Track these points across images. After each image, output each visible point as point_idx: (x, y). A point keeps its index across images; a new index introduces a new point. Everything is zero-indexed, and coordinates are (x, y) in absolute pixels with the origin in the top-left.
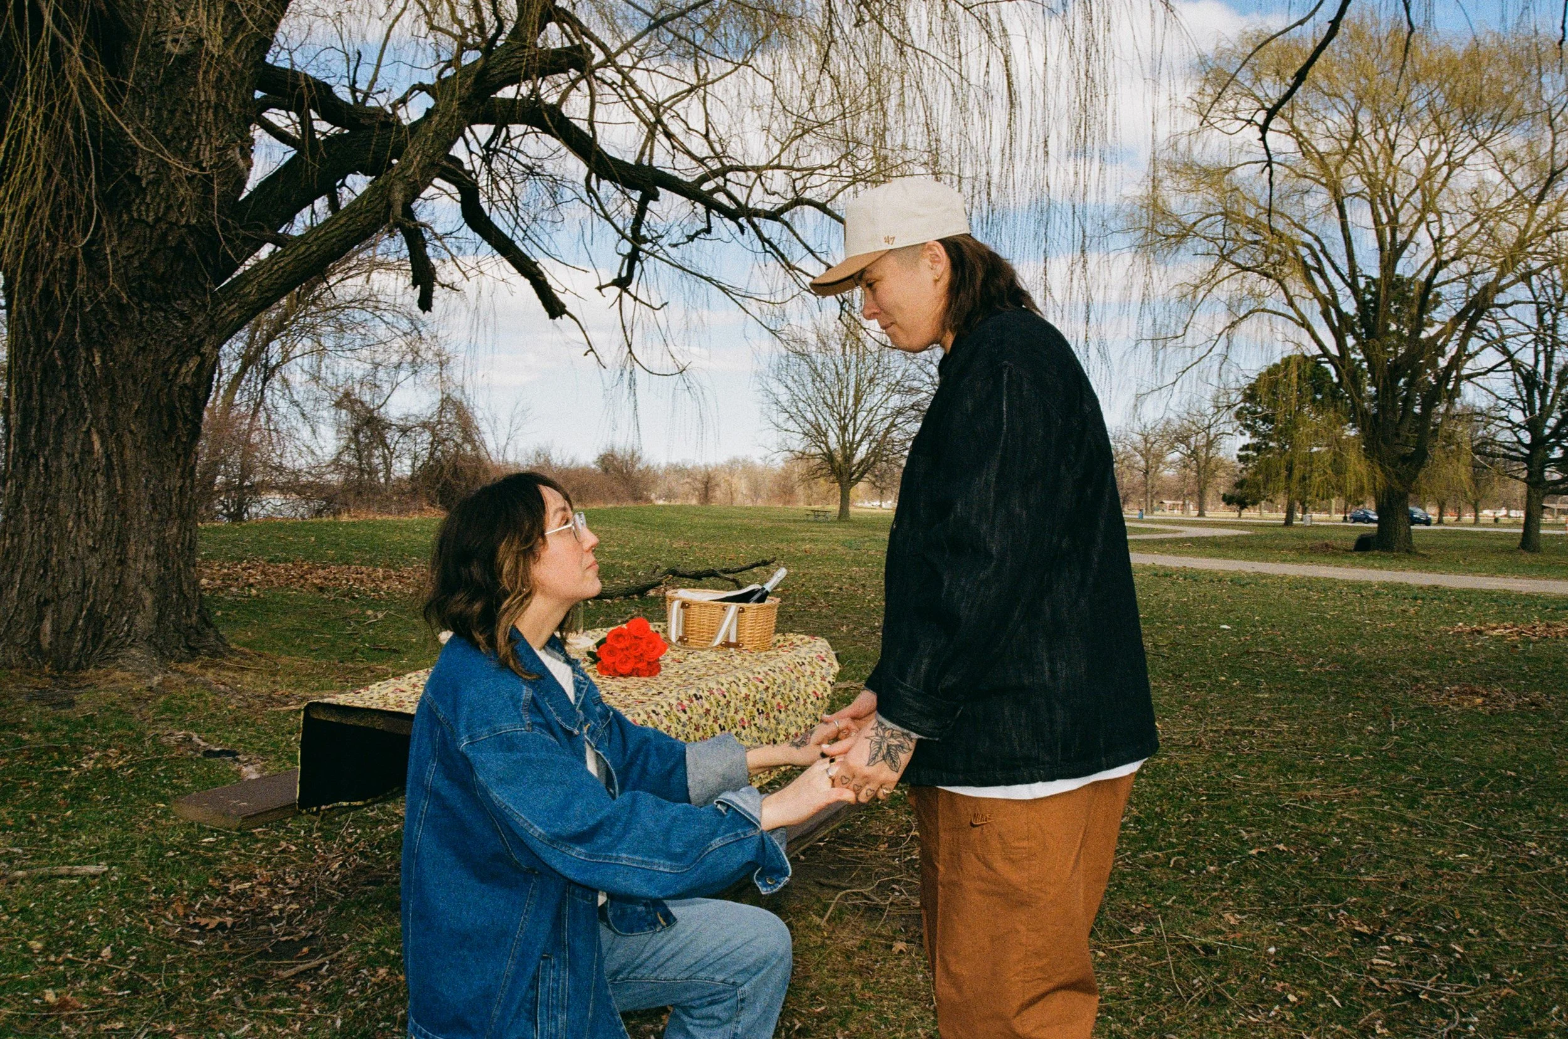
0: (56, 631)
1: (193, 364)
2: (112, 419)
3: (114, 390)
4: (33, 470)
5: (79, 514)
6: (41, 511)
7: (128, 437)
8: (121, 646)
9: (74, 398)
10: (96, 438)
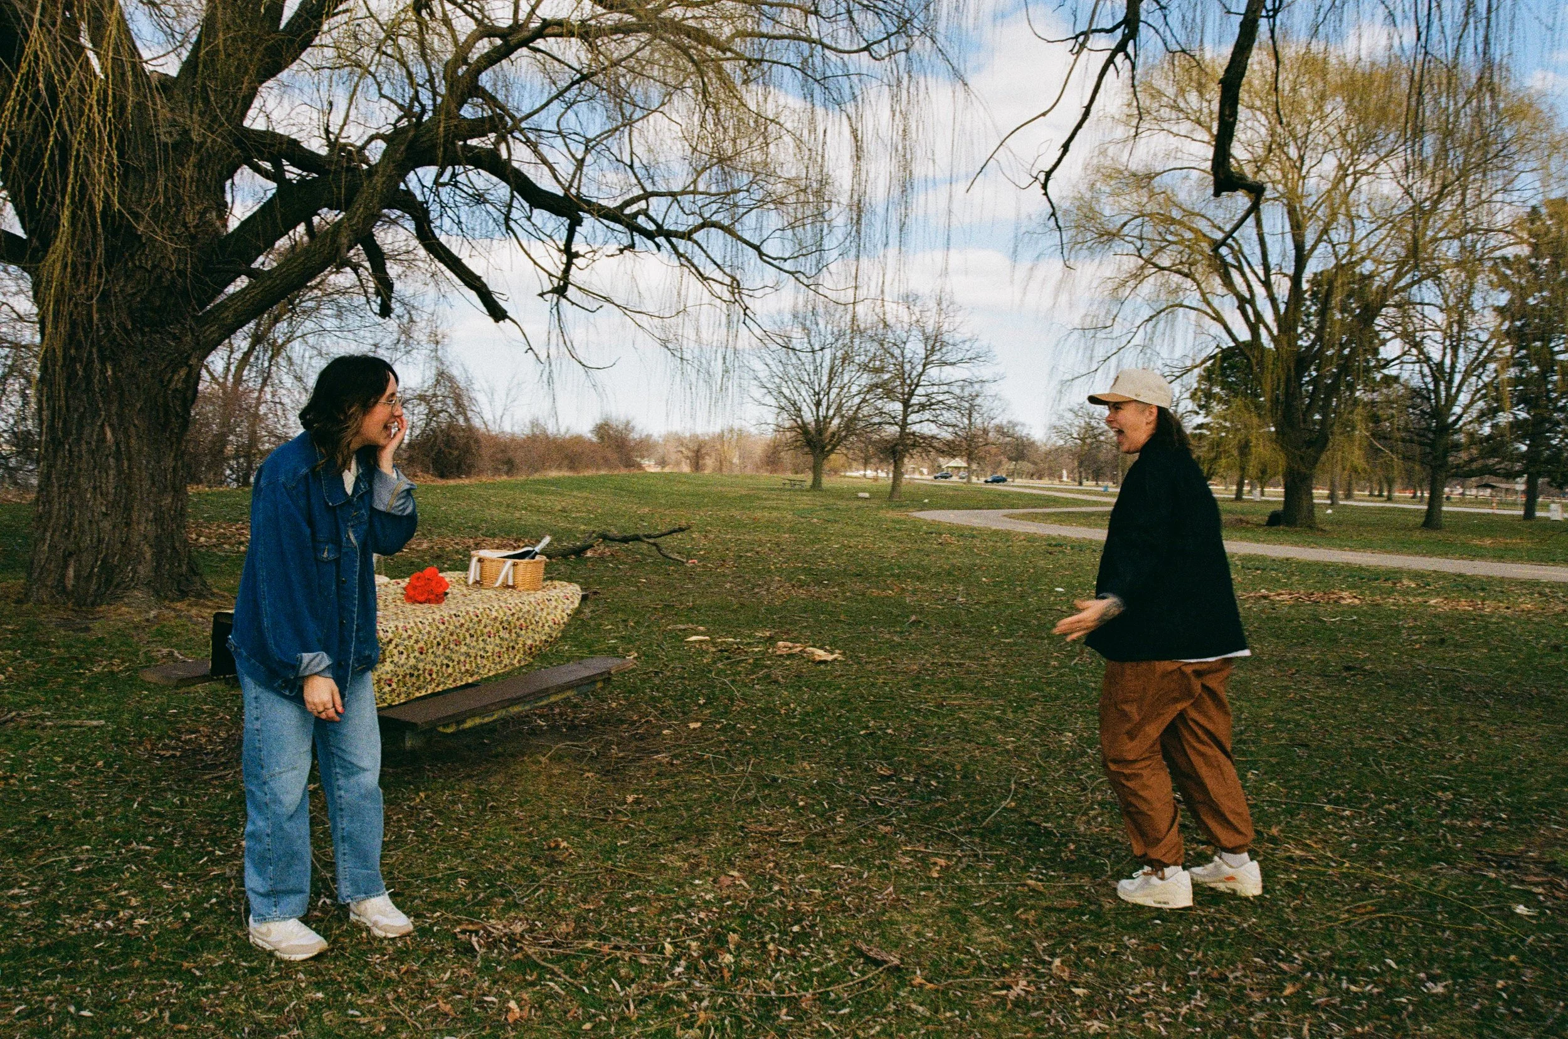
0: (77, 577)
1: (183, 373)
2: (120, 416)
3: (122, 394)
4: (61, 454)
5: (95, 488)
6: (66, 486)
7: (132, 429)
8: (127, 588)
9: (91, 400)
10: (108, 430)
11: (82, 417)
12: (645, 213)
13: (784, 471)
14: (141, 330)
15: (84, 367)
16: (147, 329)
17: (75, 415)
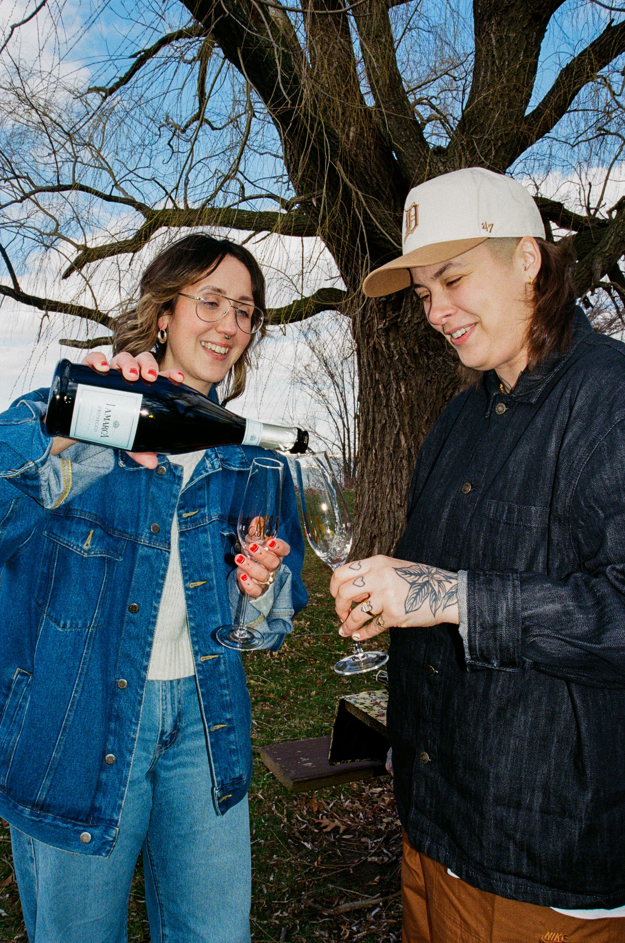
2: (411, 426)
3: (412, 408)
5: (392, 484)
9: (390, 413)
10: (402, 437)
11: (384, 427)
14: (426, 354)
15: (385, 388)
16: (431, 353)
17: (379, 426)
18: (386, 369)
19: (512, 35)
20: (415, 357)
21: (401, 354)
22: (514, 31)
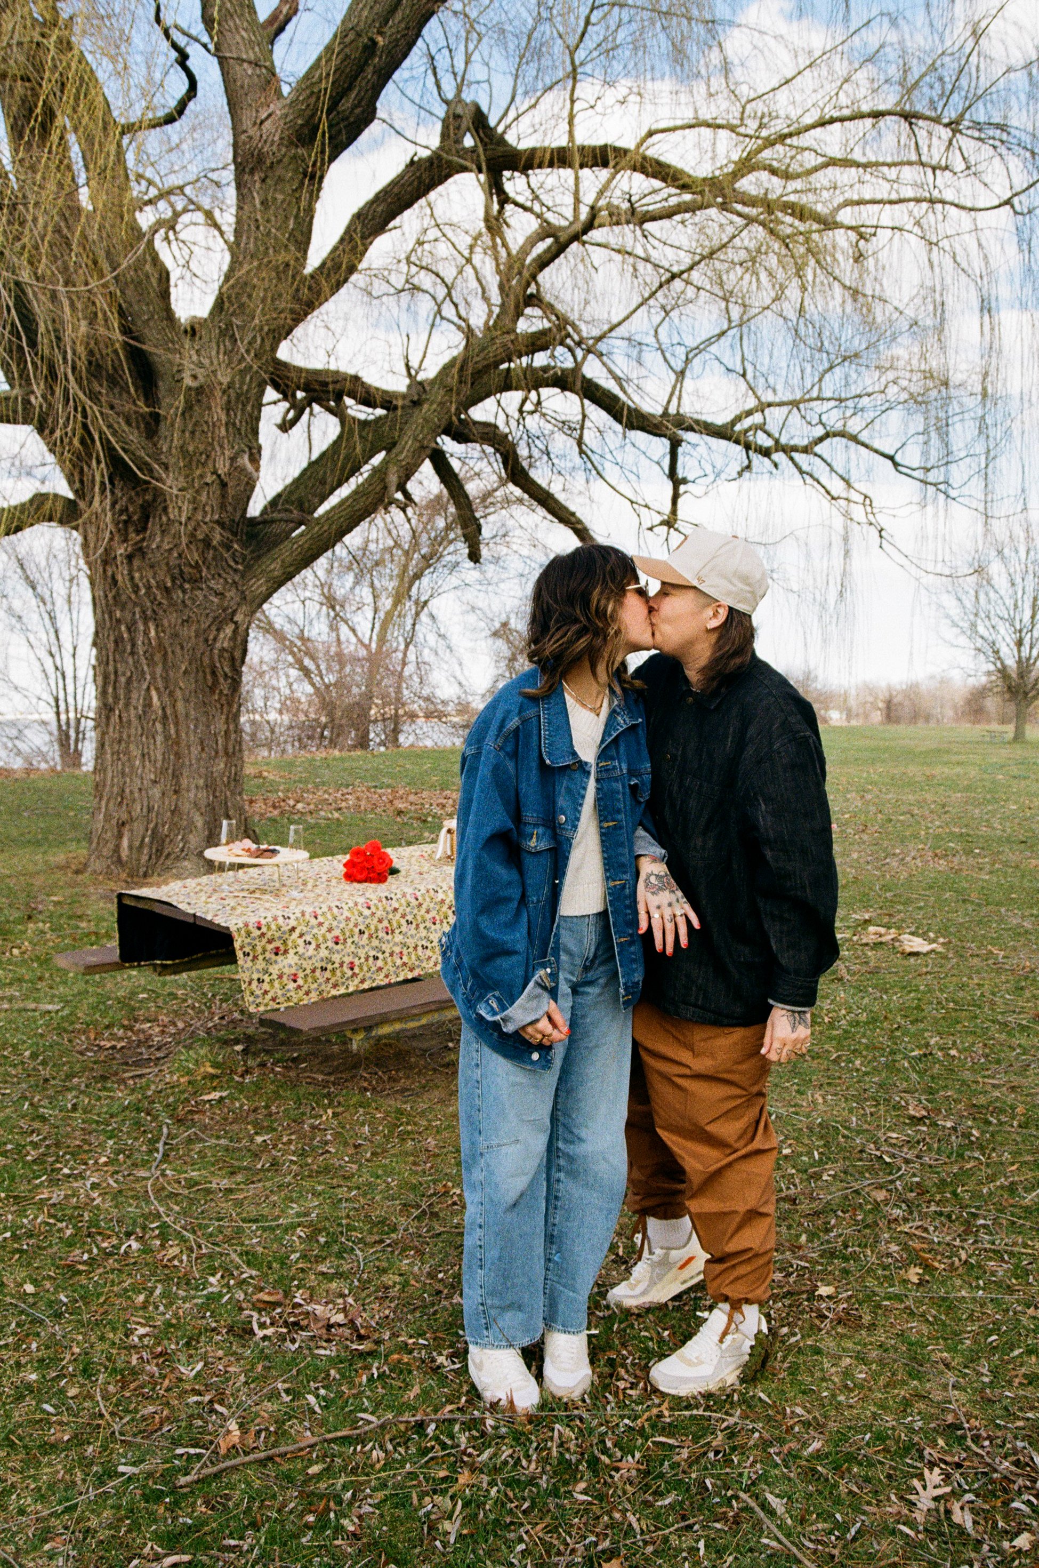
0: (131, 847)
1: (229, 630)
2: (166, 679)
3: (165, 655)
4: (112, 720)
5: (143, 755)
6: (118, 753)
7: (178, 694)
8: (177, 858)
9: (137, 663)
10: (154, 694)
11: (129, 681)
12: (761, 427)
13: (989, 722)
14: (181, 587)
15: (129, 629)
16: (187, 586)
17: (123, 680)
18: (130, 605)
19: (280, 197)
20: (167, 590)
21: (149, 587)
22: (283, 192)
